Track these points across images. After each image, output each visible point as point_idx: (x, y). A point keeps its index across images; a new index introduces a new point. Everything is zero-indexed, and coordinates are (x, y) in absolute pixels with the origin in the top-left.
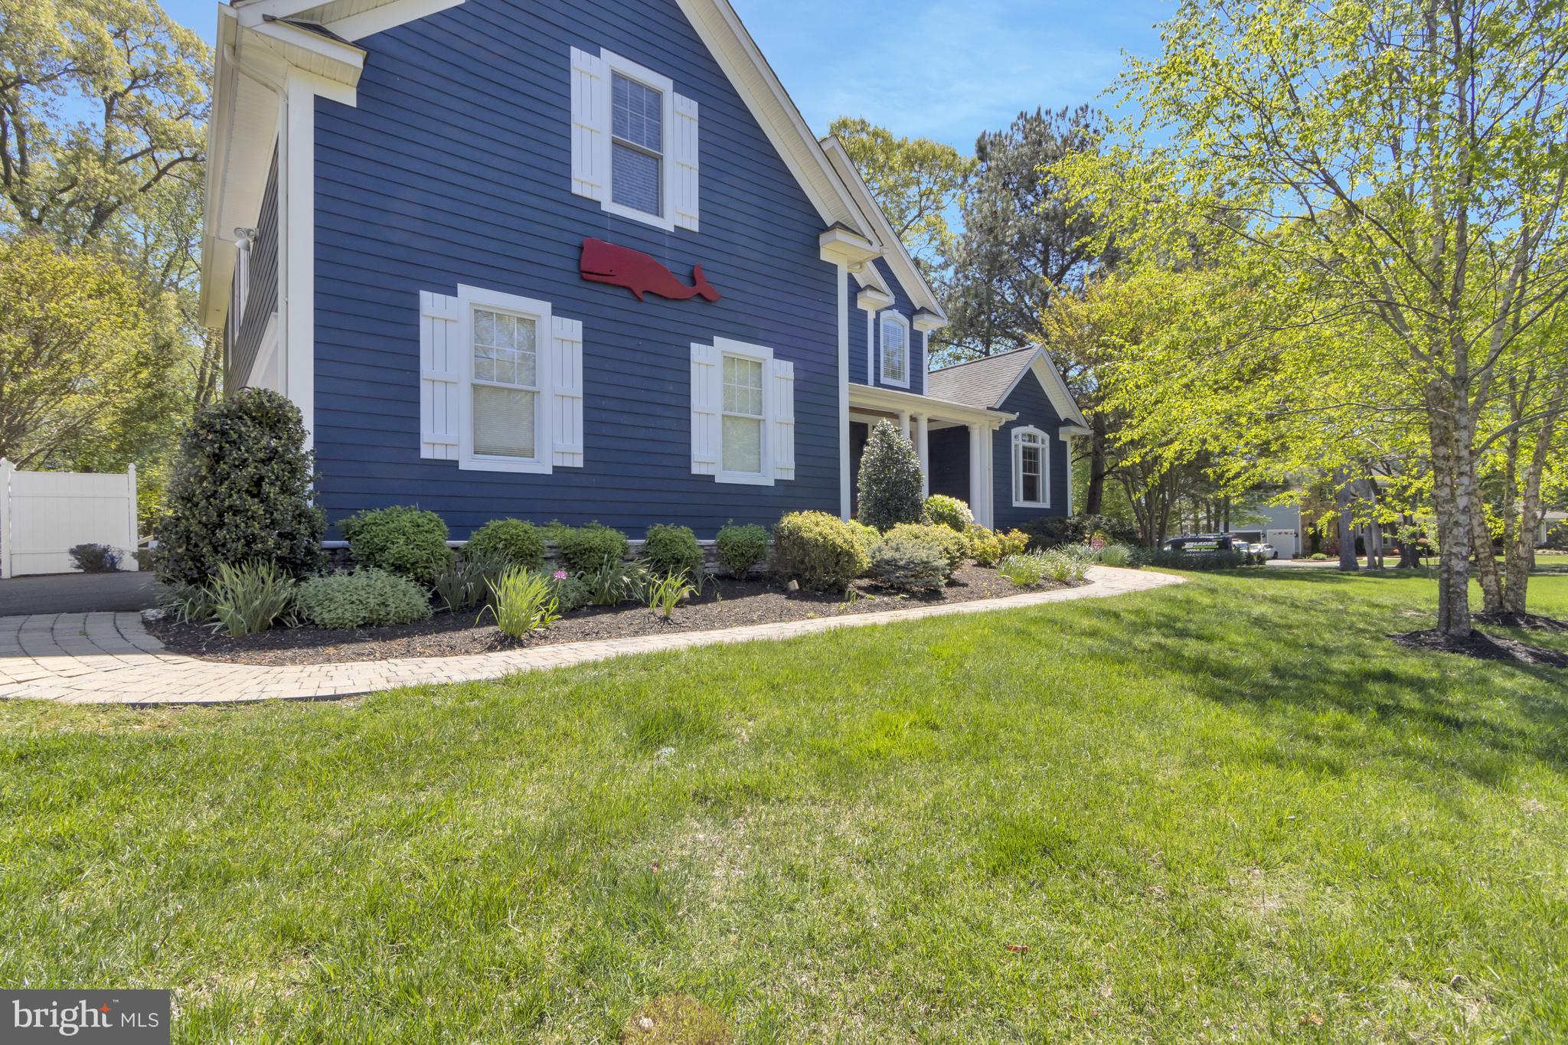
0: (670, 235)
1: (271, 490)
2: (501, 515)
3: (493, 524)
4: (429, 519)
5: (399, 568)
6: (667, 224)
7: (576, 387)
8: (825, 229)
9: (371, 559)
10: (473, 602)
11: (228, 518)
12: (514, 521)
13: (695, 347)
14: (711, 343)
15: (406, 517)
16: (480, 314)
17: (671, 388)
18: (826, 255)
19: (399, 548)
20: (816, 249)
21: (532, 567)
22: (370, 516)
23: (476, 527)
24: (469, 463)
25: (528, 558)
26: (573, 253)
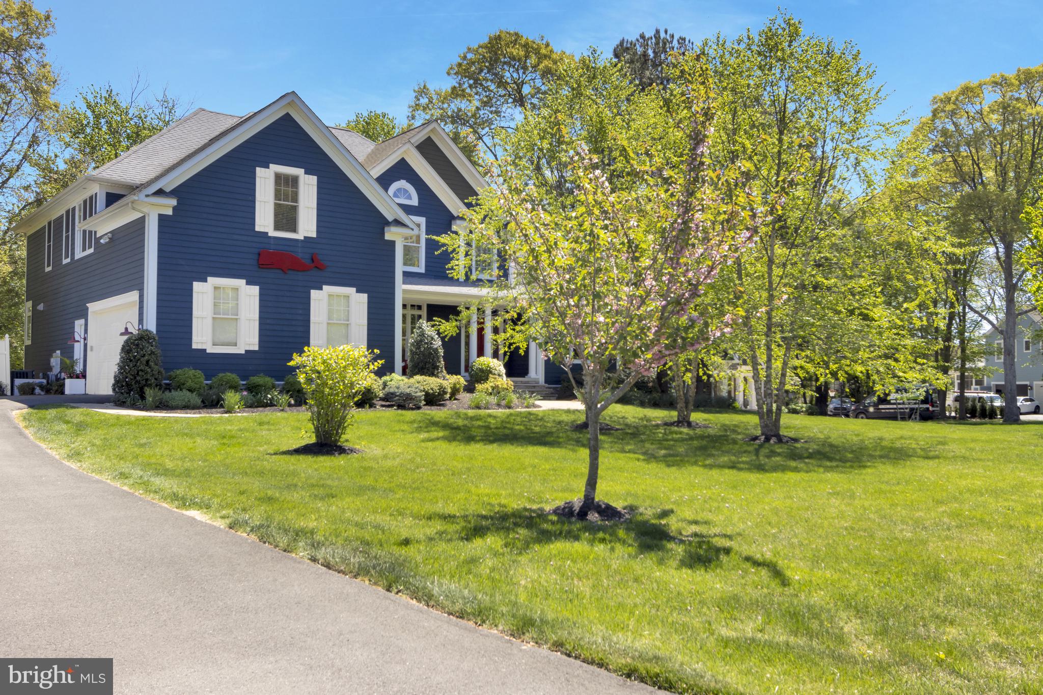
0: (302, 241)
1: (152, 364)
2: (224, 371)
3: (221, 375)
4: (199, 373)
5: (191, 390)
6: (299, 236)
7: (256, 315)
8: (387, 223)
9: (180, 387)
10: (215, 403)
11: (140, 373)
12: (229, 374)
13: (313, 292)
14: (321, 289)
15: (192, 372)
16: (216, 288)
17: (300, 312)
18: (388, 237)
19: (189, 383)
20: (383, 234)
21: (236, 391)
22: (178, 372)
23: (214, 376)
24: (211, 350)
25: (235, 388)
26: (256, 257)
